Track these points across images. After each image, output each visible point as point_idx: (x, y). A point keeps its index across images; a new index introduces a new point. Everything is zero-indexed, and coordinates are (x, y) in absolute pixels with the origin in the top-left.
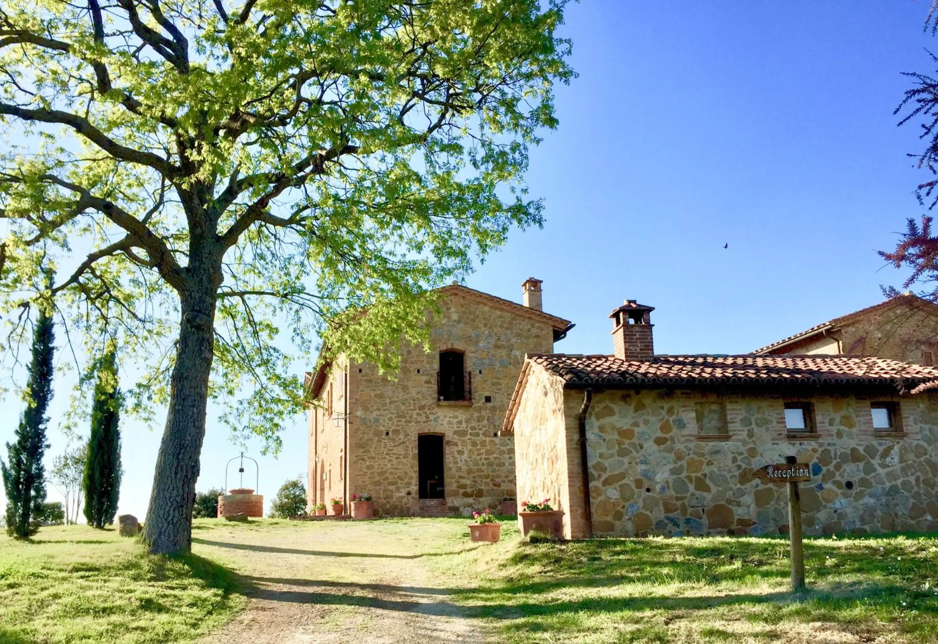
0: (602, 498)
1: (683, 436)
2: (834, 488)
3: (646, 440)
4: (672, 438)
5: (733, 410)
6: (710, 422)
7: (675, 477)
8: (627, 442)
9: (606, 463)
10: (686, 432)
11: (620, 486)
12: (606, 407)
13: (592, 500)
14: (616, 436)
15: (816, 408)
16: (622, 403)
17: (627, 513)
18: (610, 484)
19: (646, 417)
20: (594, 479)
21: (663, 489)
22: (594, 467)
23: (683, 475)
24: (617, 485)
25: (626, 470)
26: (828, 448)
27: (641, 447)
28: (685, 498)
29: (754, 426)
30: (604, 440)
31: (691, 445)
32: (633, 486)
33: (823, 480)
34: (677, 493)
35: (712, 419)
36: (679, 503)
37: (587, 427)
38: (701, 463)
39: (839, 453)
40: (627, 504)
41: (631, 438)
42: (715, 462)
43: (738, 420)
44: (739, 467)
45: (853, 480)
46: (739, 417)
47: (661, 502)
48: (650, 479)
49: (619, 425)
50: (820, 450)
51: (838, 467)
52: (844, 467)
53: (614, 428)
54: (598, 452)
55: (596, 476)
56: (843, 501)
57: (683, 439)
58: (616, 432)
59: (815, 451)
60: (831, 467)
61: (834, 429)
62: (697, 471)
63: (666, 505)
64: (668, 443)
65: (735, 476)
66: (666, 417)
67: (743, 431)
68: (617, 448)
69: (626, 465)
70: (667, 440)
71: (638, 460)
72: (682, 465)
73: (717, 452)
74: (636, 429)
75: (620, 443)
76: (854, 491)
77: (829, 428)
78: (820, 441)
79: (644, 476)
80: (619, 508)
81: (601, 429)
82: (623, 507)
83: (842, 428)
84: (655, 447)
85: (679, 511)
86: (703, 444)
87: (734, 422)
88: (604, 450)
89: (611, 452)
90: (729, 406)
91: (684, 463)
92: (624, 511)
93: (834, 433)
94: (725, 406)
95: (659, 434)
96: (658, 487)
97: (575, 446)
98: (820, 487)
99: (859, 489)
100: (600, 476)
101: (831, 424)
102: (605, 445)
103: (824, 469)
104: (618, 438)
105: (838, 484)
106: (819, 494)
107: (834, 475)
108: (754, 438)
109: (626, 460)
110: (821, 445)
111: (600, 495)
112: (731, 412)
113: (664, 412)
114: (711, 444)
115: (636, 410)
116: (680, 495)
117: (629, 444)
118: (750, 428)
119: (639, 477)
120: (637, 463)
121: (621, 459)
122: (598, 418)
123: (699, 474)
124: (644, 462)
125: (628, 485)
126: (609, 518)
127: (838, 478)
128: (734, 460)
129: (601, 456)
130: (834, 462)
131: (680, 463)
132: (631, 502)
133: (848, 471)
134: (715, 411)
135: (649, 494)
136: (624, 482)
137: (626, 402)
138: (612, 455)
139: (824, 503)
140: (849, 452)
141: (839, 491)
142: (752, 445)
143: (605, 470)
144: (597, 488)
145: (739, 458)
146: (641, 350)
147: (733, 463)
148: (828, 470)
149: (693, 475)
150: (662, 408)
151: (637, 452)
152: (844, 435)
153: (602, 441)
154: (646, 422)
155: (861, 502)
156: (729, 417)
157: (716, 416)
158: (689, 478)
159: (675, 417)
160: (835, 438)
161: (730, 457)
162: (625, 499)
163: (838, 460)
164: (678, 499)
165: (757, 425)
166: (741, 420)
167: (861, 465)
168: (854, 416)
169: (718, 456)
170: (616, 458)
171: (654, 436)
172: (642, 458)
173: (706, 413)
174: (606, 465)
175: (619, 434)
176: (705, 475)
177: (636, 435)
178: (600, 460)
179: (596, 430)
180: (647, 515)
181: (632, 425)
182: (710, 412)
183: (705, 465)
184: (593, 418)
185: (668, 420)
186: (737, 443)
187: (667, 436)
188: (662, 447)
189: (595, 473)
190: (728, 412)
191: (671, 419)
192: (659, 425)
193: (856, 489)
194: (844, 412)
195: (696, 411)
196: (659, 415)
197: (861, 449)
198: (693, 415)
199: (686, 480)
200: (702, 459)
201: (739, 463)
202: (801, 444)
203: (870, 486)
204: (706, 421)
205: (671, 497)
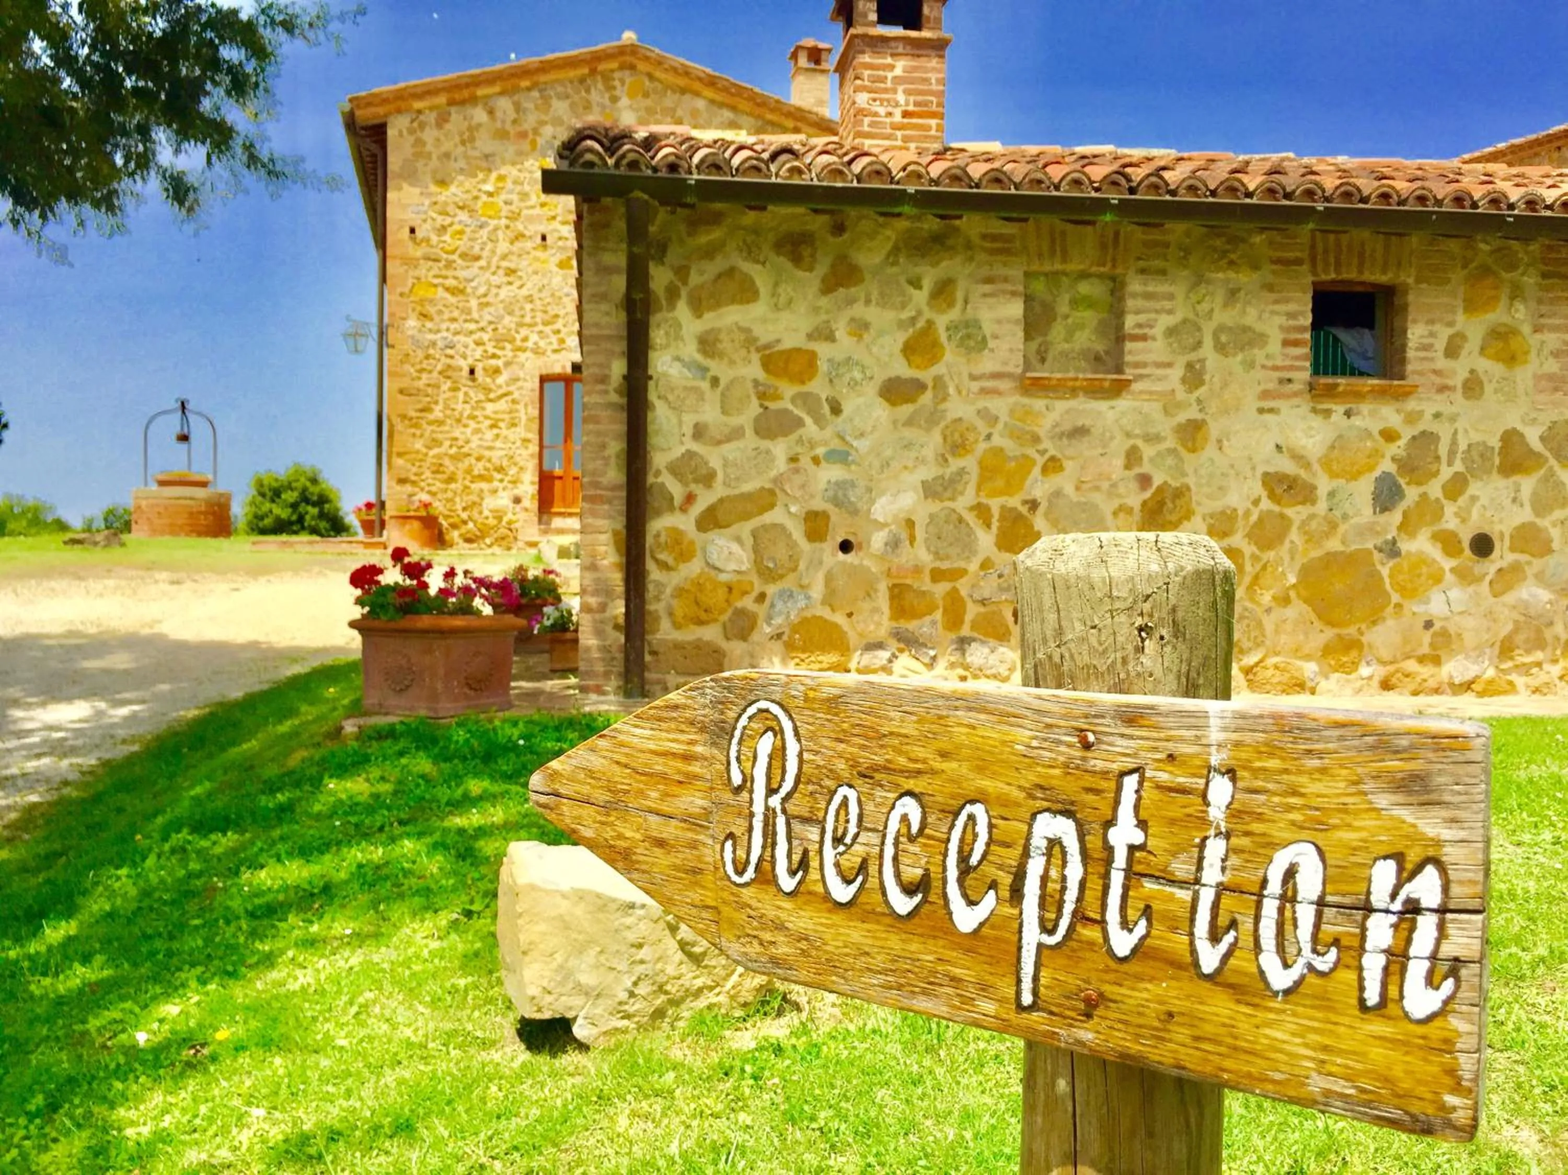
0: (693, 568)
1: (973, 378)
2: (1435, 552)
3: (853, 384)
4: (938, 380)
5: (1148, 296)
6: (1069, 336)
7: (934, 507)
8: (788, 390)
9: (714, 458)
10: (987, 364)
11: (755, 534)
12: (731, 272)
13: (654, 574)
14: (754, 370)
15: (1411, 298)
16: (783, 261)
17: (769, 619)
18: (719, 525)
19: (858, 310)
20: (671, 508)
21: (894, 544)
22: (675, 469)
23: (963, 503)
24: (745, 529)
25: (776, 480)
26: (1434, 427)
27: (836, 410)
28: (963, 572)
29: (1208, 350)
30: (715, 381)
31: (1000, 406)
32: (797, 533)
33: (1402, 527)
34: (937, 555)
35: (1081, 326)
36: (941, 589)
37: (657, 336)
38: (1026, 463)
39: (1462, 446)
40: (771, 590)
41: (801, 378)
42: (1069, 465)
43: (1158, 331)
44: (1145, 480)
45: (1494, 531)
46: (1165, 321)
47: (883, 587)
48: (855, 512)
49: (765, 334)
50: (1407, 433)
51: (1456, 487)
52: (1474, 488)
53: (750, 341)
54: (689, 420)
55: (678, 499)
56: (1455, 594)
57: (975, 386)
58: (755, 357)
59: (1389, 436)
60: (1435, 489)
61: (1460, 370)
62: (1008, 490)
63: (898, 593)
64: (926, 398)
65: (1130, 511)
66: (928, 314)
67: (1169, 365)
68: (754, 408)
69: (781, 465)
70: (920, 386)
71: (820, 451)
72: (962, 472)
73: (1080, 432)
74: (823, 350)
75: (764, 394)
76: (1491, 566)
77: (1442, 363)
78: (1412, 405)
79: (837, 502)
80: (748, 603)
81: (708, 344)
82: (762, 597)
83: (1484, 365)
84: (881, 412)
85: (938, 615)
86: (1039, 404)
87: (1144, 338)
88: (710, 414)
89: (735, 421)
90: (1135, 285)
91: (969, 463)
92: (761, 610)
93: (1458, 381)
94: (1123, 285)
95: (902, 369)
96: (878, 540)
97: (614, 398)
98: (1392, 550)
99: (1510, 557)
100: (690, 499)
101: (1452, 351)
102: (713, 398)
103: (1412, 494)
104: (761, 375)
105: (1448, 542)
106: (1385, 572)
107: (1438, 513)
108: (1202, 391)
109: (780, 449)
110: (1411, 418)
111: (685, 555)
112: (1140, 303)
113: (920, 297)
114: (1061, 406)
115: (828, 288)
116: (945, 565)
117: (793, 400)
118: (1193, 356)
119: (818, 504)
120: (816, 461)
121: (765, 444)
122: (698, 307)
123: (1014, 502)
124: (840, 457)
125: (779, 528)
126: (711, 634)
127: (1450, 522)
128: (1132, 457)
129: (699, 432)
130: (1446, 473)
131: (955, 464)
132: (788, 583)
133: (1484, 501)
134: (1089, 303)
135: (849, 558)
136: (769, 518)
137: (797, 260)
138: (736, 434)
139: (1395, 598)
140: (1495, 442)
141: (1447, 564)
142: (1193, 413)
143: (708, 479)
144: (677, 536)
145: (1148, 451)
146: (906, 114)
147: (1128, 467)
148: (1424, 496)
149: (995, 504)
150: (916, 283)
151: (819, 421)
152: (1489, 389)
153: (705, 385)
154: (860, 327)
155: (1510, 598)
156: (1130, 322)
157: (1089, 316)
158: (982, 511)
159: (954, 314)
160: (1458, 396)
161: (1120, 445)
162: (769, 575)
163: (1458, 466)
164: (937, 575)
165: (1220, 348)
166: (1171, 332)
167: (1528, 484)
168: (1526, 329)
169: (1084, 447)
170: (750, 440)
171: (881, 376)
172: (836, 444)
173: (1063, 307)
174: (715, 463)
175: (767, 363)
176: (1033, 505)
177: (823, 366)
178: (695, 447)
179: (690, 350)
180: (836, 626)
181: (810, 337)
182: (1075, 303)
183: (1036, 471)
184: (682, 311)
185: (930, 323)
186: (1146, 407)
187: (926, 376)
188: (906, 410)
189: (676, 490)
190: (1130, 303)
191: (942, 321)
192: (901, 337)
193: (1502, 556)
194: (1497, 316)
195: (1029, 299)
196: (903, 306)
197: (1533, 436)
198: (1016, 309)
199: (970, 518)
200: (1031, 452)
201: (1146, 468)
202: (1348, 414)
203: (1546, 549)
204: (1057, 332)
205: (917, 570)
